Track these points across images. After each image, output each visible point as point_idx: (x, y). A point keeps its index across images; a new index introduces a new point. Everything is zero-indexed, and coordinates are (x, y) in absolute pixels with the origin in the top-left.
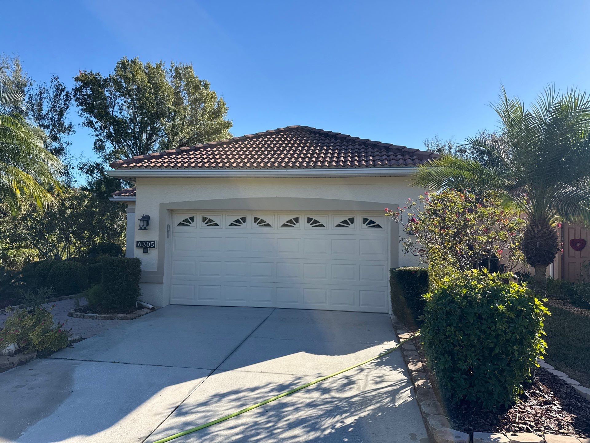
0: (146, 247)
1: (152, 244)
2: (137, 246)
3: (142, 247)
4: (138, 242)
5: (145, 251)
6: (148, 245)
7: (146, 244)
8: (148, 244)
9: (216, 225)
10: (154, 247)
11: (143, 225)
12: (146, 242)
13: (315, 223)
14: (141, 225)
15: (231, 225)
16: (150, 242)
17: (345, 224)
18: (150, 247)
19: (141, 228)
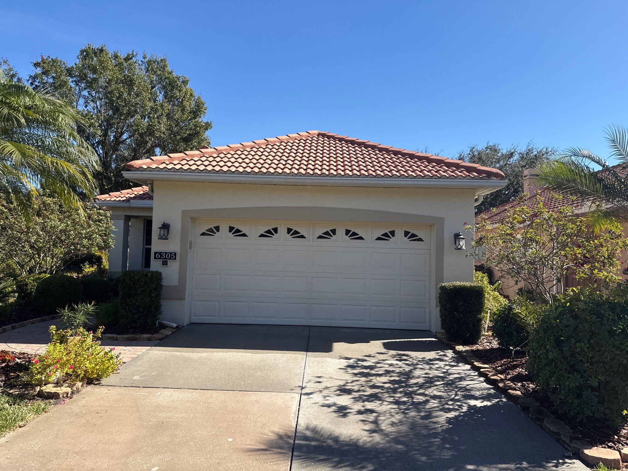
0: (166, 258)
1: (172, 256)
2: (155, 258)
3: (160, 258)
4: (156, 253)
5: (165, 263)
6: (168, 257)
7: (165, 255)
8: (168, 255)
9: (244, 235)
10: (175, 259)
11: (164, 234)
12: (166, 253)
13: (353, 235)
14: (162, 234)
15: (262, 236)
16: (171, 253)
17: (386, 237)
18: (170, 259)
19: (162, 237)
